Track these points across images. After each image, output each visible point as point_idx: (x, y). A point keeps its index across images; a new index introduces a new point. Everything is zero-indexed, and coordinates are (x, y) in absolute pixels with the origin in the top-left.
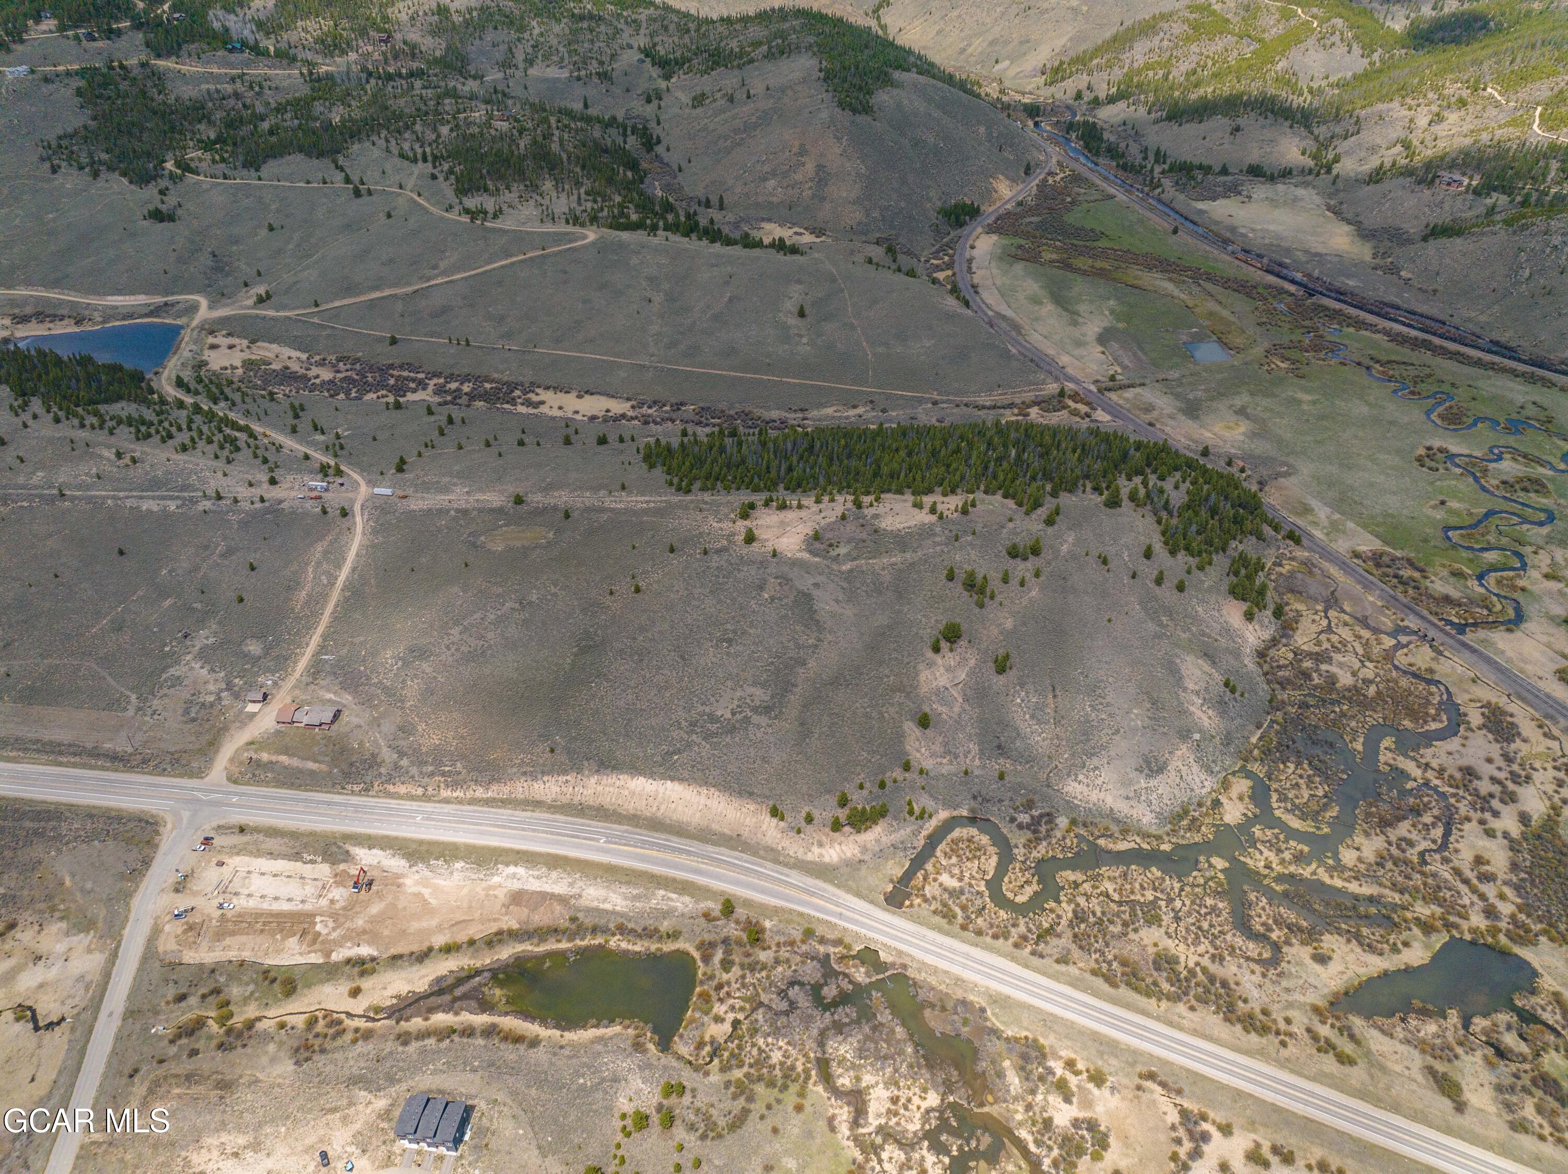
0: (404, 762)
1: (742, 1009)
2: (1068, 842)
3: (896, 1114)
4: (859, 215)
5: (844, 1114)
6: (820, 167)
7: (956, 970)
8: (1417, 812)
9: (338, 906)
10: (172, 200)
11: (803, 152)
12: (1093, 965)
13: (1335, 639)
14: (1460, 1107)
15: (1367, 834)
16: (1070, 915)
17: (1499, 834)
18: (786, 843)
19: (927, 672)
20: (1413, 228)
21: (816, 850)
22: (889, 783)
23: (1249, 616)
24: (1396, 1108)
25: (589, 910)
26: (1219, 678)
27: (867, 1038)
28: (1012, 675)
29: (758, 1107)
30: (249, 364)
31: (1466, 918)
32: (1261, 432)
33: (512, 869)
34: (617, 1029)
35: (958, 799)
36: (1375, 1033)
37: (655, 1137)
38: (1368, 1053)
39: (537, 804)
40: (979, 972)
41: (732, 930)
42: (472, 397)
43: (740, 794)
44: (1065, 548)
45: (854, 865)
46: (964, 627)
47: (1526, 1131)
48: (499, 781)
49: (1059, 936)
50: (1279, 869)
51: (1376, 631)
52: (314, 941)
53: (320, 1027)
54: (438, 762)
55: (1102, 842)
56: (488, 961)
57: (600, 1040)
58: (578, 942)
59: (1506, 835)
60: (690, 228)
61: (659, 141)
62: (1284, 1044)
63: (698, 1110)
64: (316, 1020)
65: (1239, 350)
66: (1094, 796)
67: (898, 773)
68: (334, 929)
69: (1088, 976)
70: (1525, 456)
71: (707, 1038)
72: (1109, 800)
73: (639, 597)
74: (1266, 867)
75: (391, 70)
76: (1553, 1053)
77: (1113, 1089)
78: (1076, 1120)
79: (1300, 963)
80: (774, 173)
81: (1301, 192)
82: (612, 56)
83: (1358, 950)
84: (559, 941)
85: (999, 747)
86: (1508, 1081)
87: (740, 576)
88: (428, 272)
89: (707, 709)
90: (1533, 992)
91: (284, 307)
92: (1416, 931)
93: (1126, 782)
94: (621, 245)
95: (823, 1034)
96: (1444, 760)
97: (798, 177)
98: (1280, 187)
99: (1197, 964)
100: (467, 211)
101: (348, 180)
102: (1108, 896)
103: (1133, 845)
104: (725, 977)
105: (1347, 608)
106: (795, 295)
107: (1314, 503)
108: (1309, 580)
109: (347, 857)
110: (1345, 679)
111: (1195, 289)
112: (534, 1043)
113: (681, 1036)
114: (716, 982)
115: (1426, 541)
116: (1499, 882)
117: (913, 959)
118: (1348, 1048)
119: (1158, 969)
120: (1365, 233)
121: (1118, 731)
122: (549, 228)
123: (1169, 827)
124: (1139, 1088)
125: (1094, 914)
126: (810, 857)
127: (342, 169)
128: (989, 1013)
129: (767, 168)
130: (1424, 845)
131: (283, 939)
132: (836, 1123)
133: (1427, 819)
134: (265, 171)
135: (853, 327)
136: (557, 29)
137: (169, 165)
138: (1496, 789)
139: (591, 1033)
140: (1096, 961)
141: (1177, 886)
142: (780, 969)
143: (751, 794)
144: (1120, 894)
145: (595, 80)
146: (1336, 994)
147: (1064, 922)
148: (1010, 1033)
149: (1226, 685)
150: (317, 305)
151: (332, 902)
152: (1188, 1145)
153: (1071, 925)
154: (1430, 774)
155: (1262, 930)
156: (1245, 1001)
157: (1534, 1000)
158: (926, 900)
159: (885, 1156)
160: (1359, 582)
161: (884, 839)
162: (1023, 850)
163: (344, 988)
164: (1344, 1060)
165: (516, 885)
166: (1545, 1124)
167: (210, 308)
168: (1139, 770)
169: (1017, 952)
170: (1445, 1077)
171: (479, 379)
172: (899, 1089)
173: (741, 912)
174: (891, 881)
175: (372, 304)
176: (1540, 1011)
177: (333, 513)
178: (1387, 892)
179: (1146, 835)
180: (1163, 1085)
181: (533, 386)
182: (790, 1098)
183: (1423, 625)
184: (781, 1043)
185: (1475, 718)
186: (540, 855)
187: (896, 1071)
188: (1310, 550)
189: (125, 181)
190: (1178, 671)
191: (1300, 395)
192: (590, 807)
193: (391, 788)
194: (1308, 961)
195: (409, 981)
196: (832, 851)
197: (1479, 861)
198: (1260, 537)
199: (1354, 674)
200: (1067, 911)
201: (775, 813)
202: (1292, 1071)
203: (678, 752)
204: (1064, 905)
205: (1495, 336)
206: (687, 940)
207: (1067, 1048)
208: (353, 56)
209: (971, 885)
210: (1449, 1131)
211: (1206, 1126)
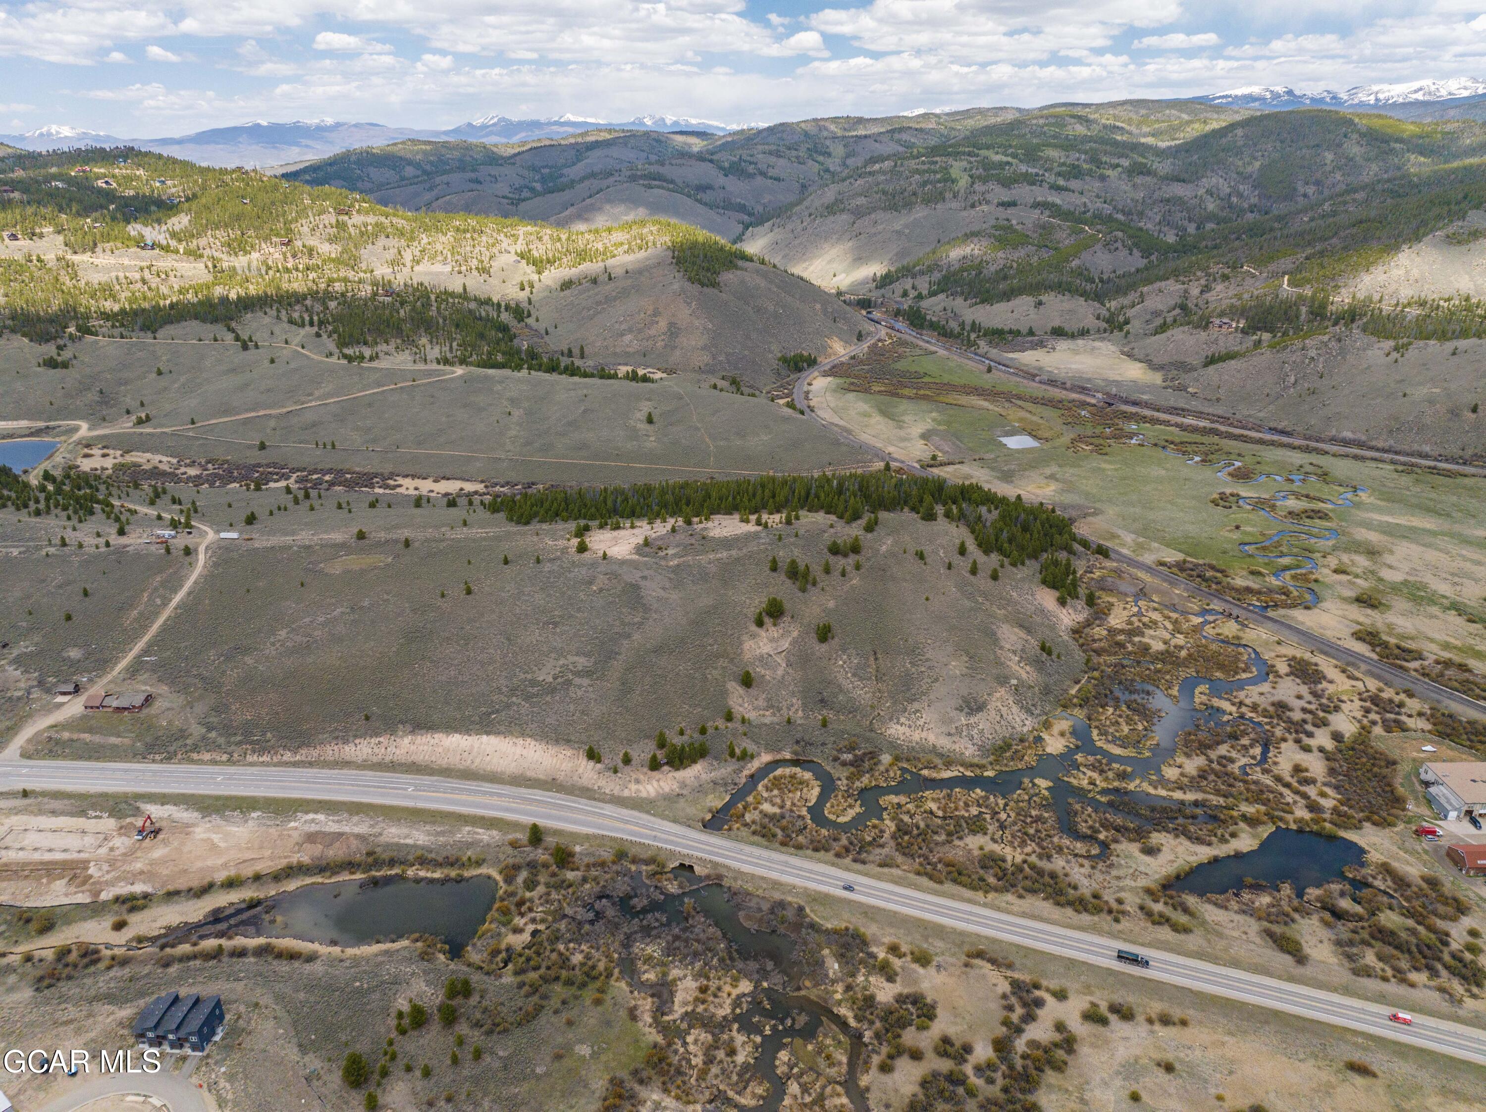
0: (213, 734)
1: (543, 921)
2: (892, 774)
3: (704, 1002)
4: (706, 358)
5: (646, 1005)
6: (671, 325)
7: (774, 875)
8: (1234, 737)
9: (117, 853)
10: (67, 354)
11: (656, 313)
12: (916, 866)
13: (1145, 620)
14: (1301, 959)
15: (1188, 756)
16: (893, 828)
17: (1315, 749)
18: (602, 782)
19: (751, 643)
20: (1196, 361)
21: (633, 787)
22: (710, 731)
23: (1062, 602)
24: (1235, 964)
25: (388, 846)
26: (1034, 642)
27: (677, 938)
28: (835, 643)
29: (555, 1002)
30: (118, 467)
31: (1291, 812)
32: (1069, 487)
33: (311, 816)
34: (405, 943)
35: (781, 745)
36: (1210, 907)
37: (434, 1033)
38: (1204, 923)
39: (347, 764)
40: (798, 876)
41: (541, 855)
42: (332, 484)
43: (557, 742)
44: (884, 548)
45: (671, 799)
46: (787, 606)
47: (1369, 976)
48: (308, 746)
49: (882, 846)
50: (1104, 785)
51: (1185, 613)
52: (84, 883)
53: (73, 957)
54: (247, 733)
55: (925, 772)
56: (273, 893)
57: (386, 952)
58: (374, 873)
59: (1321, 750)
60: (553, 368)
61: (529, 315)
62: (1117, 920)
63: (485, 1010)
64: (69, 951)
65: (1047, 440)
66: (917, 736)
67: (721, 723)
68: (108, 872)
69: (911, 876)
70: (1307, 496)
71: (503, 946)
72: (932, 738)
73: (470, 597)
74: (1091, 783)
75: (290, 265)
76: (1388, 912)
77: (939, 967)
78: (900, 995)
79: (1129, 856)
80: (630, 330)
81: (1097, 344)
82: (491, 258)
83: (1187, 843)
84: (353, 873)
85: (822, 701)
86: (1346, 936)
87: (572, 575)
88: (303, 399)
89: (529, 676)
90: (1363, 865)
91: (162, 426)
92: (1242, 825)
93: (946, 720)
94: (487, 377)
95: (628, 937)
96: (1256, 698)
97: (652, 332)
98: (1080, 342)
99: (1025, 861)
100: (345, 356)
101: (237, 338)
102: (931, 812)
103: (956, 773)
104: (528, 895)
105: (1155, 598)
106: (646, 407)
107: (1120, 532)
108: (1118, 582)
109: (137, 812)
110: (1157, 646)
111: (1007, 405)
112: (311, 958)
113: (474, 945)
114: (518, 898)
115: (1224, 553)
116: (1319, 784)
117: (728, 868)
118: (1183, 919)
119: (984, 867)
120: (1153, 366)
121: (937, 680)
122: (421, 366)
123: (992, 758)
124: (966, 965)
125: (918, 828)
126: (626, 793)
127: (233, 331)
128: (808, 910)
129: (623, 327)
130: (1244, 761)
131: (49, 883)
132: (638, 1013)
133: (1245, 741)
134: (161, 333)
135: (697, 429)
136: (443, 239)
137: (72, 330)
138: (1308, 717)
139: (376, 948)
140: (921, 864)
141: (1001, 802)
142: (587, 886)
143: (568, 741)
144: (945, 811)
145: (475, 272)
146: (1167, 878)
147: (887, 835)
148: (829, 926)
149: (1043, 648)
150: (193, 422)
151: (112, 849)
152: (1019, 1011)
153: (894, 837)
154: (1244, 709)
155: (1089, 832)
156: (1075, 888)
157: (1364, 871)
158: (746, 825)
159: (690, 1039)
160: (1165, 581)
161: (704, 776)
162: (845, 782)
163: (108, 922)
164: (1177, 928)
165: (313, 828)
166: (1387, 968)
167: (90, 429)
168: (960, 709)
169: (839, 861)
170: (1283, 937)
171: (340, 472)
172: (708, 979)
173: (550, 840)
174: (710, 811)
175: (246, 422)
176: (1370, 879)
177: (177, 553)
178: (1211, 797)
179: (971, 766)
180: (993, 961)
181: (391, 476)
182: (589, 995)
183: (1227, 607)
184: (583, 947)
185: (1282, 667)
186: (344, 803)
187: (706, 964)
188: (1118, 561)
189: (26, 340)
190: (994, 634)
191: (1104, 466)
192: (401, 765)
193: (195, 756)
194: (1137, 854)
195: (182, 914)
196: (649, 787)
197: (1297, 769)
198: (1071, 552)
199: (1165, 643)
200: (890, 826)
201: (592, 755)
202: (1125, 940)
203: (497, 711)
204: (887, 822)
205: (1272, 425)
206: (492, 866)
207: (890, 935)
208: (255, 255)
209: (791, 811)
210: (1292, 979)
211: (1038, 993)
